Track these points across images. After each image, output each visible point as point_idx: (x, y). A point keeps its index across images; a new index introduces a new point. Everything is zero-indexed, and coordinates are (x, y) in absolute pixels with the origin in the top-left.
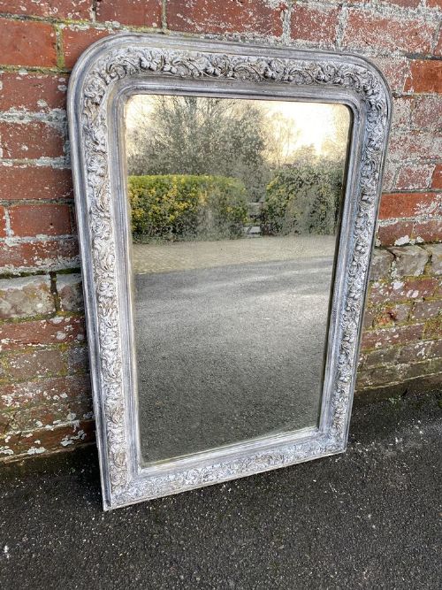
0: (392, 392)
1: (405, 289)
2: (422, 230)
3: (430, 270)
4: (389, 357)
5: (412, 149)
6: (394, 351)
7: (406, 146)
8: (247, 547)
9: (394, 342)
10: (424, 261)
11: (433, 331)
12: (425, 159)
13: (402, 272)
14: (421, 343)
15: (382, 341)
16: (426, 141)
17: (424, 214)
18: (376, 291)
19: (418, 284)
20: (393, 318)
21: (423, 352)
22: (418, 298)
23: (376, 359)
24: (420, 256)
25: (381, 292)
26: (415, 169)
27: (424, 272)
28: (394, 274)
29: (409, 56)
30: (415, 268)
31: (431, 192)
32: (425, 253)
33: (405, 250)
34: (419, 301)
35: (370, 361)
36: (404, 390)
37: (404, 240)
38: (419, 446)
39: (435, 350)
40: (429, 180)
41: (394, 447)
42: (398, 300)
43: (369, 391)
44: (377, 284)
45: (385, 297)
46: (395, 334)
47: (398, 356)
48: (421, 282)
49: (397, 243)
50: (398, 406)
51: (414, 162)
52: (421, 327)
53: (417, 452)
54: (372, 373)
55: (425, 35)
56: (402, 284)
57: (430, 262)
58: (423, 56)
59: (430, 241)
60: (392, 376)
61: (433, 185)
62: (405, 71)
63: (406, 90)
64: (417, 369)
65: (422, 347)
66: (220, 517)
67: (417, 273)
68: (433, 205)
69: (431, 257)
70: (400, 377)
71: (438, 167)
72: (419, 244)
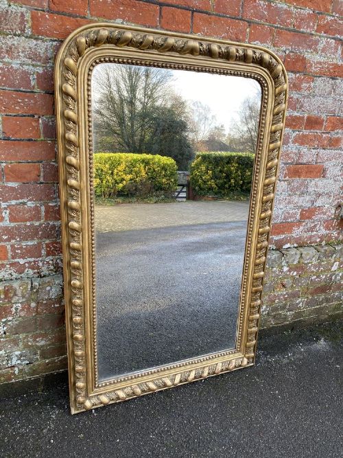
0: (285, 328)
1: (289, 271)
2: (297, 240)
3: (302, 261)
4: (283, 308)
5: (289, 203)
6: (286, 305)
7: (287, 201)
8: (216, 408)
9: (286, 299)
10: (298, 256)
11: (306, 293)
12: (296, 207)
13: (287, 262)
14: (300, 300)
15: (279, 299)
16: (295, 199)
17: (297, 232)
18: (274, 272)
19: (296, 268)
20: (284, 286)
21: (301, 305)
22: (296, 275)
23: (276, 309)
24: (296, 254)
25: (277, 272)
26: (291, 212)
27: (299, 262)
28: (283, 264)
29: (285, 164)
30: (294, 260)
31: (300, 222)
32: (298, 252)
33: (288, 251)
34: (297, 277)
35: (273, 311)
36: (292, 327)
37: (288, 245)
38: (302, 357)
39: (307, 304)
40: (298, 217)
41: (288, 358)
42: (286, 277)
43: (273, 327)
44: (275, 269)
45: (280, 275)
46: (285, 295)
47: (288, 307)
49: (284, 247)
50: (289, 336)
51: (290, 208)
52: (299, 291)
53: (300, 360)
54: (274, 317)
55: (292, 155)
56: (288, 269)
57: (301, 257)
58: (292, 163)
59: (301, 246)
60: (286, 318)
61: (301, 218)
62: (284, 170)
63: (285, 177)
64: (299, 314)
65: (300, 302)
66: (200, 394)
67: (295, 263)
68: (301, 228)
69: (302, 254)
70: (290, 319)
71: (303, 210)
72: (295, 247)
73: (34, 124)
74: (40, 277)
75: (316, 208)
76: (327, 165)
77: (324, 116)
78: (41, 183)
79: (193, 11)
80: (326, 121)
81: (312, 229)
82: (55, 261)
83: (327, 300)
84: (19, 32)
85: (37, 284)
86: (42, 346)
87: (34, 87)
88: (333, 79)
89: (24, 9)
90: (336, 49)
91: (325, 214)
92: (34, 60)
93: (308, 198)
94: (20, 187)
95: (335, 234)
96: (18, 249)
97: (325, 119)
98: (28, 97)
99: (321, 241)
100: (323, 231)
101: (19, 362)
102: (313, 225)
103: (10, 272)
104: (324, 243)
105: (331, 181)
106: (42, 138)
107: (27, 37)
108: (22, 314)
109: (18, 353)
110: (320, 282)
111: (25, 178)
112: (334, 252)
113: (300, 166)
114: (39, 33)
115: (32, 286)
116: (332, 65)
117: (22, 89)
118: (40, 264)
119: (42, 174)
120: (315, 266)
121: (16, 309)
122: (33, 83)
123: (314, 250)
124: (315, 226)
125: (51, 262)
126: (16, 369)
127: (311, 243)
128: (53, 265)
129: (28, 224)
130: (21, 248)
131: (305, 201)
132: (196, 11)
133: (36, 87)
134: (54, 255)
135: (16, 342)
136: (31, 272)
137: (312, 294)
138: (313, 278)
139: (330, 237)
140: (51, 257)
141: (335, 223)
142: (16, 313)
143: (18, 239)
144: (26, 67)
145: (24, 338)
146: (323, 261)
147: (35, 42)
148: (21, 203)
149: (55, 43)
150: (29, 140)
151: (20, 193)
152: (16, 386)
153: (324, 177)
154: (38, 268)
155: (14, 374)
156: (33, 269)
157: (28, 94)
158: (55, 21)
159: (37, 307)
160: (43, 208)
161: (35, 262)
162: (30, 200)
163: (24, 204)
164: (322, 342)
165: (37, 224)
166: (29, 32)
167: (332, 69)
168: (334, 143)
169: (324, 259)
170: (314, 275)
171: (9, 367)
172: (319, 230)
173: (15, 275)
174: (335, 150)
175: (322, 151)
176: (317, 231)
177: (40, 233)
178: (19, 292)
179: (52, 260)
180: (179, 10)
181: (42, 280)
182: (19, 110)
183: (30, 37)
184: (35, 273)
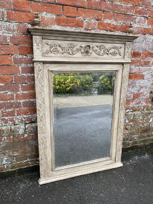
0: (129, 149)
2: (132, 108)
5: (127, 91)
6: (128, 138)
9: (128, 135)
11: (138, 132)
12: (131, 93)
13: (128, 118)
14: (135, 136)
15: (125, 135)
16: (130, 89)
17: (132, 104)
20: (127, 129)
21: (136, 138)
24: (132, 114)
26: (128, 95)
27: (133, 118)
28: (126, 119)
30: (131, 117)
31: (133, 100)
33: (128, 113)
34: (133, 125)
36: (132, 148)
37: (128, 111)
39: (139, 137)
41: (130, 162)
42: (128, 125)
43: (123, 148)
45: (125, 124)
46: (128, 133)
47: (130, 139)
48: (133, 121)
49: (126, 111)
50: (131, 153)
52: (134, 132)
53: (136, 163)
56: (128, 121)
57: (134, 116)
59: (134, 111)
60: (129, 144)
61: (133, 98)
64: (135, 142)
65: (135, 137)
66: (88, 178)
67: (131, 119)
68: (134, 103)
69: (134, 114)
70: (131, 145)
71: (134, 95)
72: (131, 111)
73: (9, 58)
74: (15, 125)
75: (140, 93)
76: (144, 73)
77: (141, 52)
78: (14, 84)
79: (77, 7)
80: (142, 54)
81: (139, 103)
82: (21, 118)
83: (149, 136)
84: (2, 19)
85: (13, 128)
86: (16, 156)
87: (9, 42)
88: (144, 35)
89: (3, 10)
90: (145, 21)
91: (145, 96)
92: (8, 31)
93: (136, 89)
94: (5, 86)
95: (150, 105)
96: (4, 113)
97: (142, 53)
98: (6, 47)
99: (144, 109)
100: (144, 104)
101: (6, 163)
102: (139, 101)
103: (1, 123)
104: (145, 109)
105: (147, 81)
106: (13, 64)
107: (5, 21)
108: (7, 141)
109: (6, 159)
110: (144, 127)
111: (6, 81)
112: (150, 113)
113: (131, 74)
114: (10, 19)
115: (11, 129)
116: (144, 28)
117: (4, 43)
118: (15, 119)
119: (14, 80)
120: (141, 120)
121: (4, 139)
122: (8, 41)
123: (141, 113)
124: (140, 102)
125: (19, 118)
126: (5, 166)
127: (139, 109)
128: (20, 120)
129: (9, 101)
130: (6, 112)
131: (135, 90)
132: (79, 7)
133: (10, 42)
134: (20, 115)
135: (4, 154)
136: (11, 123)
137: (140, 133)
138: (141, 125)
139: (148, 107)
140: (19, 116)
141: (150, 100)
142: (4, 140)
143: (4, 108)
144: (5, 34)
145: (8, 152)
146: (145, 118)
147: (8, 23)
148: (5, 92)
149: (17, 24)
150: (8, 65)
151: (5, 88)
152: (5, 174)
153: (143, 79)
154: (14, 121)
155: (4, 168)
156: (12, 121)
157: (6, 45)
158: (17, 14)
159: (13, 138)
160: (15, 95)
161: (12, 118)
162: (9, 91)
163: (7, 93)
164: (146, 155)
165: (13, 101)
166: (6, 19)
167: (143, 30)
168: (147, 64)
169: (145, 117)
170: (141, 124)
171: (2, 165)
172: (143, 103)
173: (4, 124)
174: (147, 67)
175: (141, 67)
176: (141, 104)
177: (14, 105)
178: (5, 132)
179: (20, 118)
180: (71, 7)
181: (15, 126)
182: (3, 53)
183: (6, 21)
184: (12, 123)
